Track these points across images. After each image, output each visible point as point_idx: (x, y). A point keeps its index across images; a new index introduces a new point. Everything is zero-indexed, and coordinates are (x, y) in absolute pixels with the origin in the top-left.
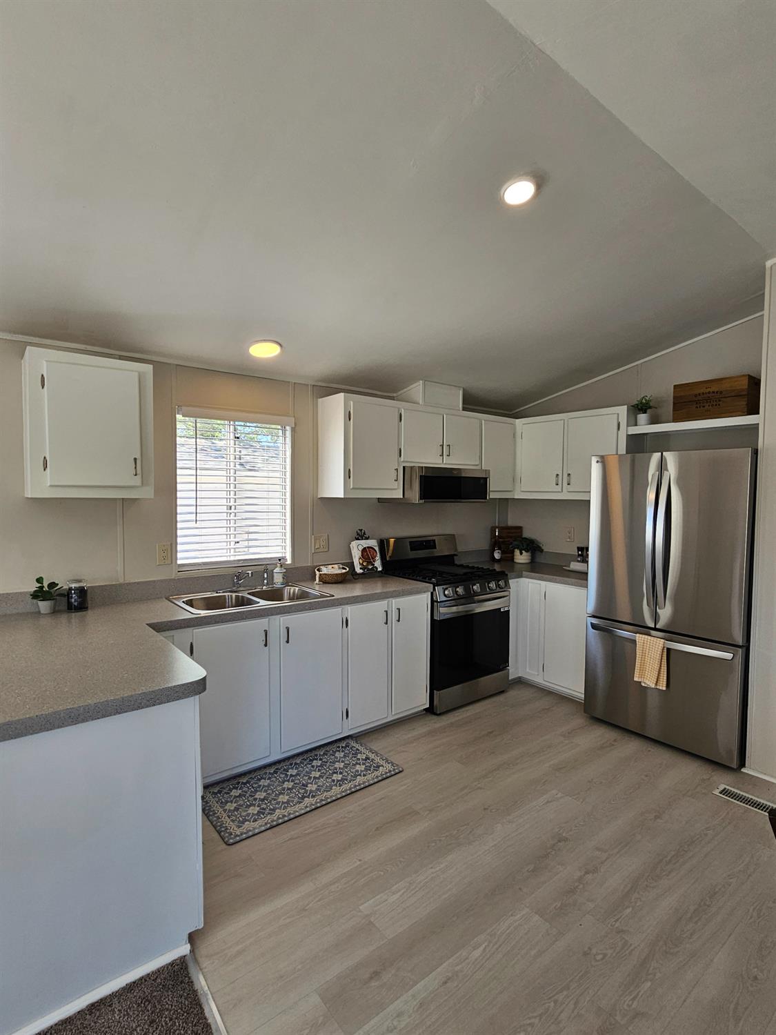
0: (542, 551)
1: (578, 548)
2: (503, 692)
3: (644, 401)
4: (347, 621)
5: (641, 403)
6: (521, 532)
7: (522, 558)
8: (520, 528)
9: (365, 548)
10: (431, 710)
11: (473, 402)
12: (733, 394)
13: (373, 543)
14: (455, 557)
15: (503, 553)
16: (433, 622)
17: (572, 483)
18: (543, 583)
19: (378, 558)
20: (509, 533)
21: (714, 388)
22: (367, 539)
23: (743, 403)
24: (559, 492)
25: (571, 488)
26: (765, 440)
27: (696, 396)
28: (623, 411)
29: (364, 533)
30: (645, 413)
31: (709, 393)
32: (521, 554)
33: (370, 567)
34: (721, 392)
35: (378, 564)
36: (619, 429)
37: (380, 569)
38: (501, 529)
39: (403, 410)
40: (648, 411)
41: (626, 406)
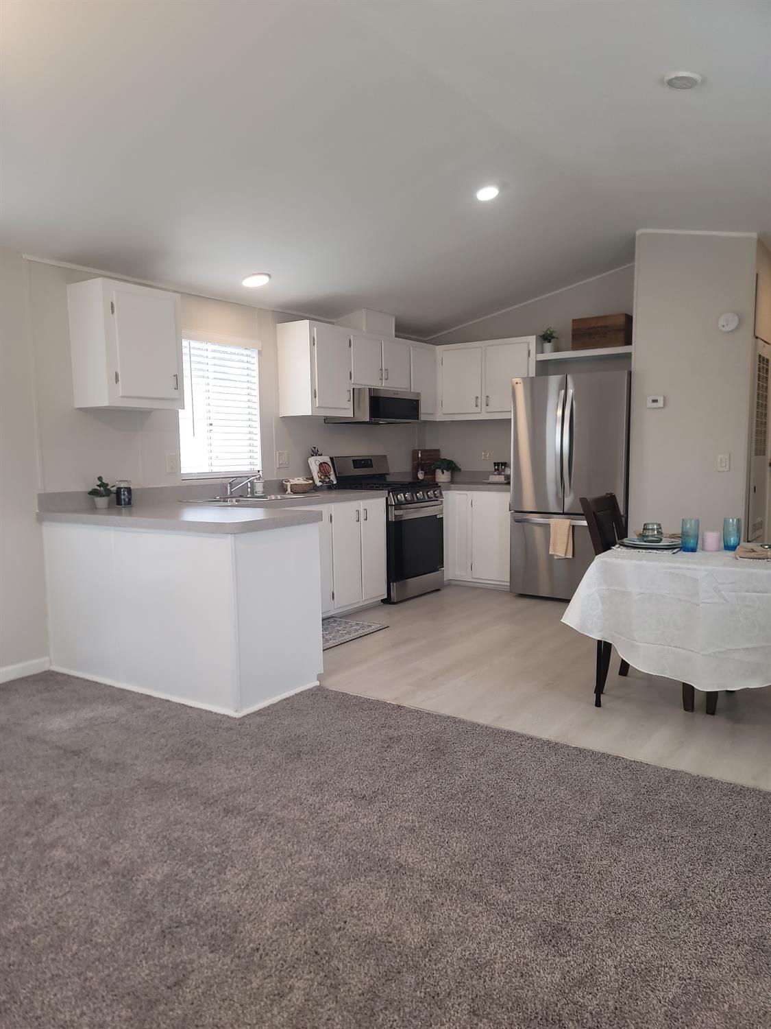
0: (459, 470)
1: (495, 463)
2: (438, 590)
5: (547, 334)
6: (439, 455)
7: (442, 477)
8: (438, 451)
9: (320, 464)
10: (389, 601)
11: (405, 330)
12: (615, 328)
13: (326, 459)
14: (387, 476)
15: (426, 473)
16: (388, 523)
17: (490, 404)
18: (469, 493)
19: (332, 472)
20: (429, 455)
22: (321, 455)
23: (621, 336)
24: (478, 413)
25: (489, 409)
27: (589, 329)
28: (532, 340)
29: (318, 451)
30: (550, 342)
31: (598, 327)
32: (443, 473)
33: (328, 480)
34: (607, 327)
35: (333, 478)
36: (529, 356)
37: (335, 482)
38: (423, 451)
39: (352, 336)
40: (552, 341)
41: (535, 336)
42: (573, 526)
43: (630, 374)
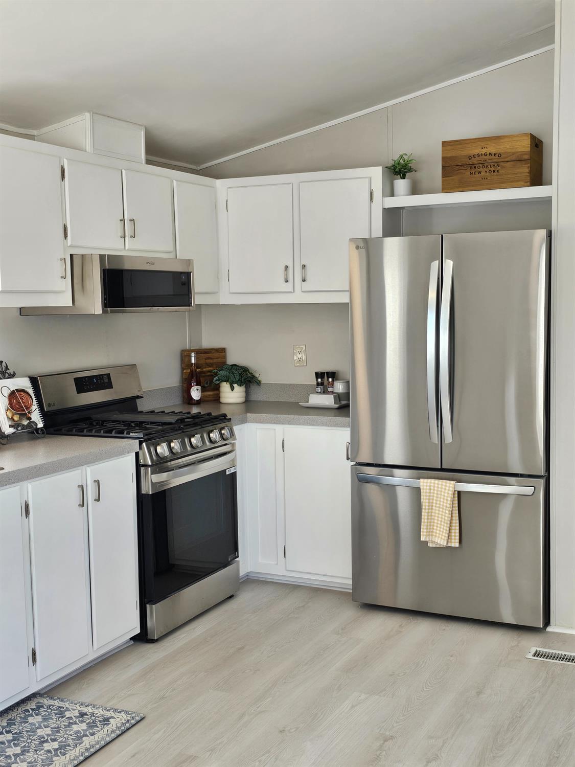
0: (259, 383)
1: (317, 374)
2: (231, 597)
3: (401, 161)
4: (27, 507)
5: (399, 163)
6: (225, 357)
7: (232, 395)
8: (222, 351)
9: (13, 392)
10: (143, 638)
12: (514, 158)
13: (24, 383)
14: (138, 401)
15: (204, 390)
16: (141, 499)
17: (308, 278)
19: (35, 407)
20: (208, 358)
21: (492, 149)
22: (12, 376)
23: (524, 170)
24: (291, 292)
25: (306, 286)
26: (560, 219)
27: (470, 157)
28: (376, 174)
29: (7, 368)
30: (404, 178)
31: (486, 155)
32: (232, 388)
33: (25, 422)
34: (500, 155)
35: (36, 417)
36: (371, 199)
37: (41, 425)
38: (199, 352)
39: (65, 161)
40: (408, 175)
41: (381, 167)
42: (459, 492)
43: (550, 235)
